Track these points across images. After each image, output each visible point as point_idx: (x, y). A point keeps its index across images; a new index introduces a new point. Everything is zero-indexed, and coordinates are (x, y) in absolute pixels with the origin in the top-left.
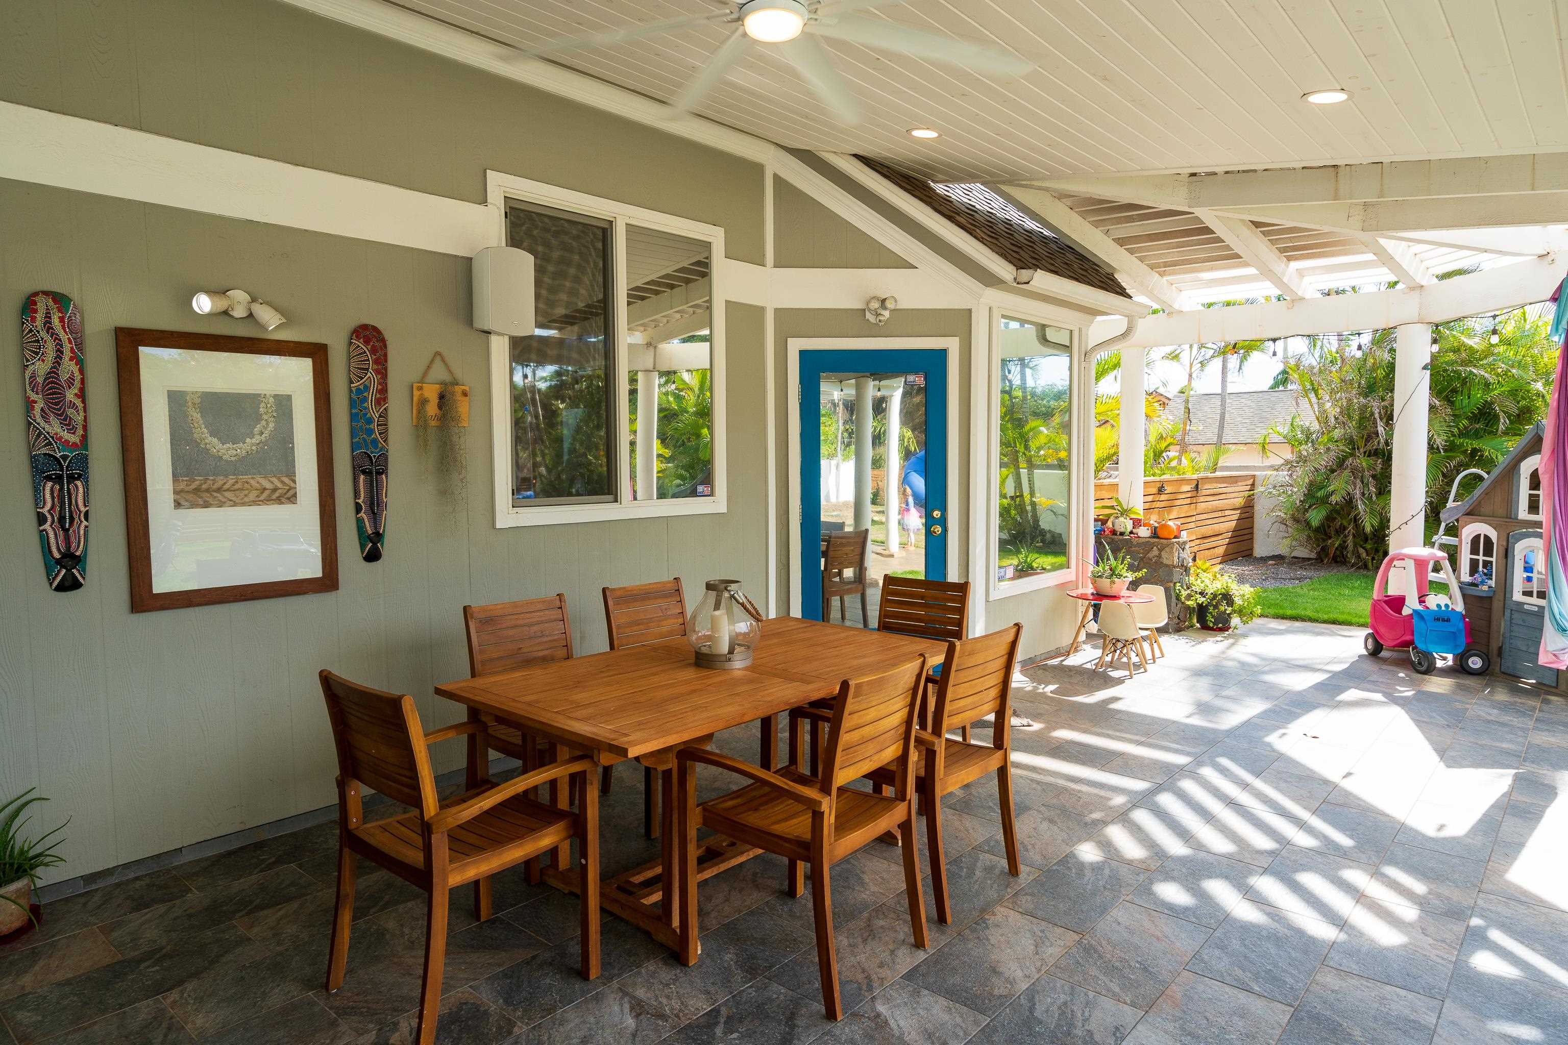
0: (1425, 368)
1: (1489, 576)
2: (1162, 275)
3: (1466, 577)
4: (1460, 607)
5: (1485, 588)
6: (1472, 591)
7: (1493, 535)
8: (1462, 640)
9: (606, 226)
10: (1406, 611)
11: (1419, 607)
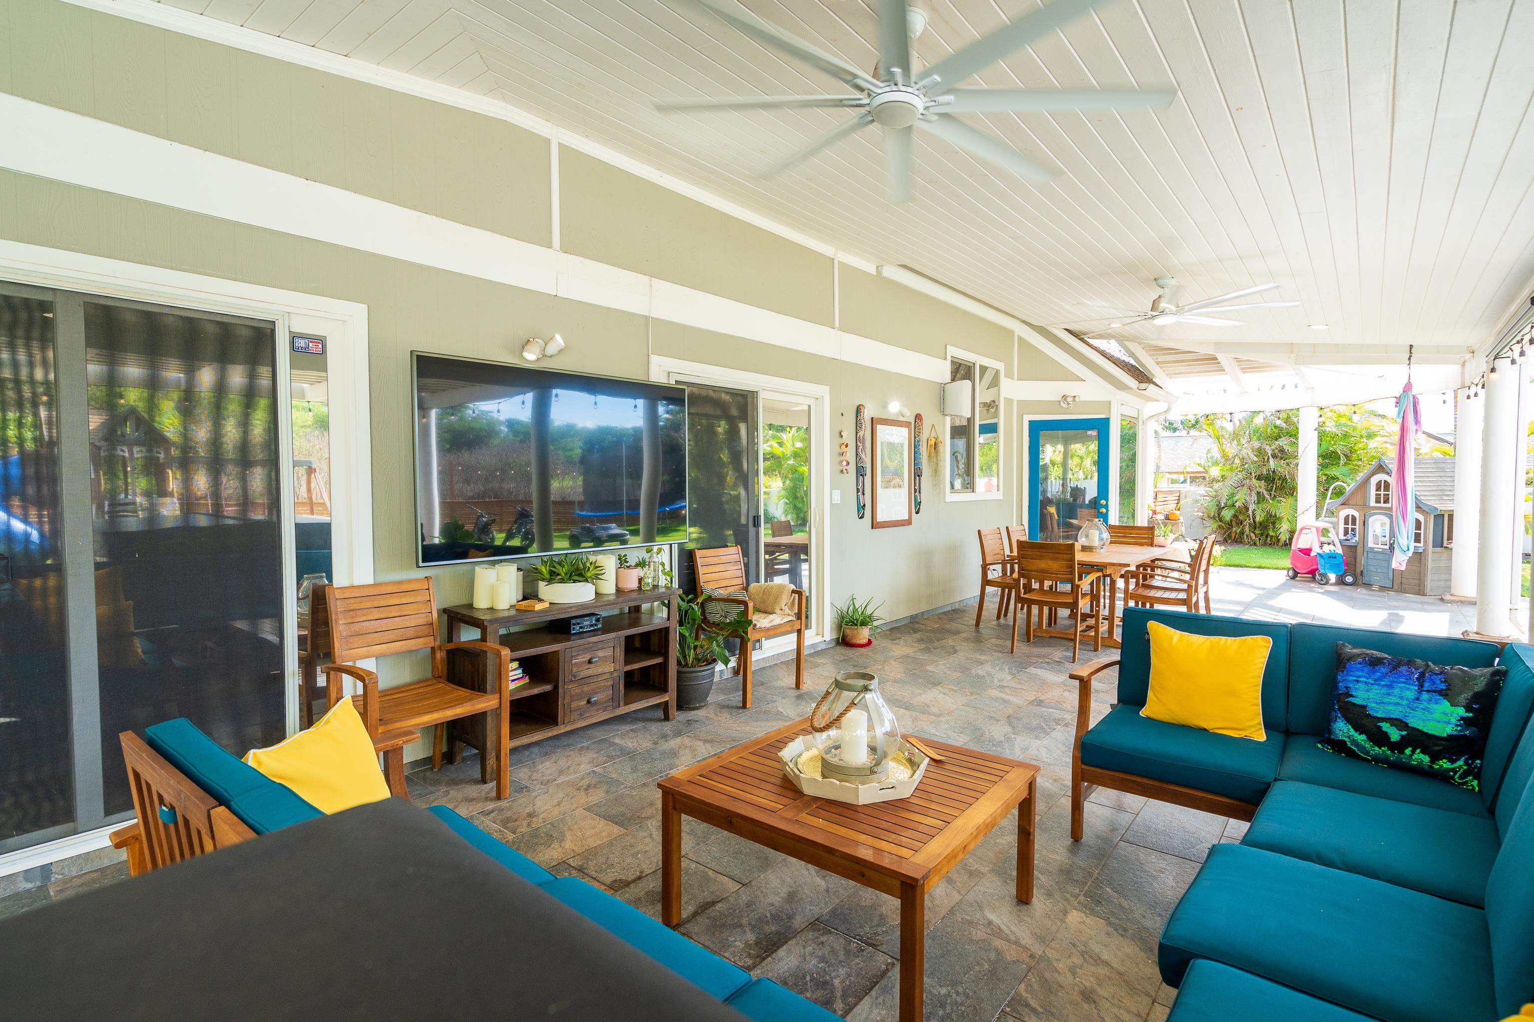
0: (1315, 430)
1: (1354, 535)
2: (1171, 378)
3: (1342, 537)
4: (1340, 551)
5: (1354, 541)
6: (1347, 543)
7: (1356, 514)
8: (1343, 568)
9: (972, 365)
10: (1312, 554)
11: (1320, 552)
